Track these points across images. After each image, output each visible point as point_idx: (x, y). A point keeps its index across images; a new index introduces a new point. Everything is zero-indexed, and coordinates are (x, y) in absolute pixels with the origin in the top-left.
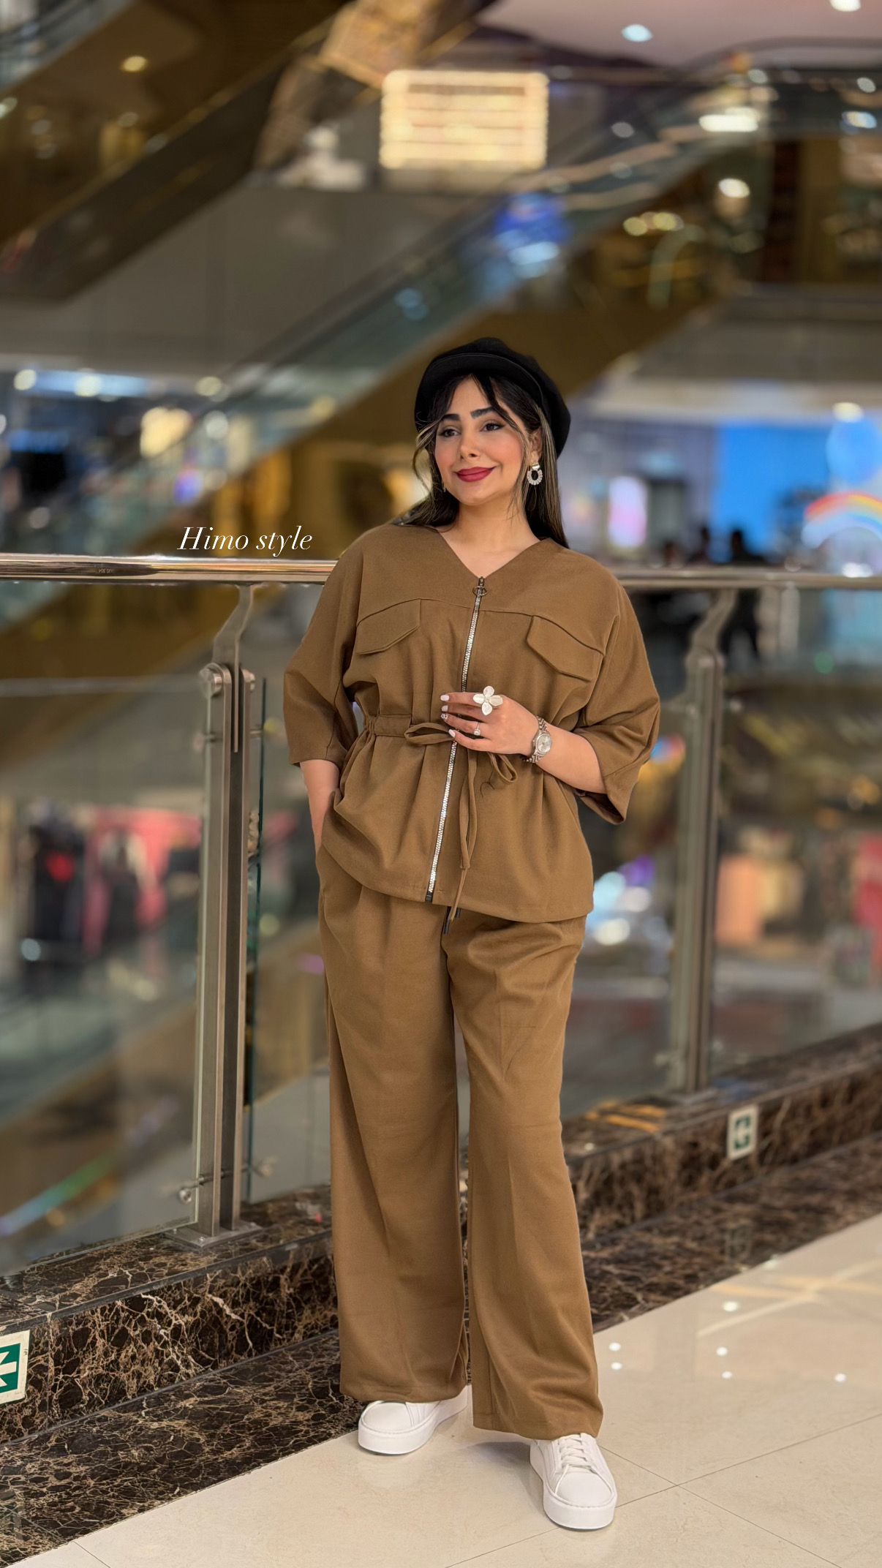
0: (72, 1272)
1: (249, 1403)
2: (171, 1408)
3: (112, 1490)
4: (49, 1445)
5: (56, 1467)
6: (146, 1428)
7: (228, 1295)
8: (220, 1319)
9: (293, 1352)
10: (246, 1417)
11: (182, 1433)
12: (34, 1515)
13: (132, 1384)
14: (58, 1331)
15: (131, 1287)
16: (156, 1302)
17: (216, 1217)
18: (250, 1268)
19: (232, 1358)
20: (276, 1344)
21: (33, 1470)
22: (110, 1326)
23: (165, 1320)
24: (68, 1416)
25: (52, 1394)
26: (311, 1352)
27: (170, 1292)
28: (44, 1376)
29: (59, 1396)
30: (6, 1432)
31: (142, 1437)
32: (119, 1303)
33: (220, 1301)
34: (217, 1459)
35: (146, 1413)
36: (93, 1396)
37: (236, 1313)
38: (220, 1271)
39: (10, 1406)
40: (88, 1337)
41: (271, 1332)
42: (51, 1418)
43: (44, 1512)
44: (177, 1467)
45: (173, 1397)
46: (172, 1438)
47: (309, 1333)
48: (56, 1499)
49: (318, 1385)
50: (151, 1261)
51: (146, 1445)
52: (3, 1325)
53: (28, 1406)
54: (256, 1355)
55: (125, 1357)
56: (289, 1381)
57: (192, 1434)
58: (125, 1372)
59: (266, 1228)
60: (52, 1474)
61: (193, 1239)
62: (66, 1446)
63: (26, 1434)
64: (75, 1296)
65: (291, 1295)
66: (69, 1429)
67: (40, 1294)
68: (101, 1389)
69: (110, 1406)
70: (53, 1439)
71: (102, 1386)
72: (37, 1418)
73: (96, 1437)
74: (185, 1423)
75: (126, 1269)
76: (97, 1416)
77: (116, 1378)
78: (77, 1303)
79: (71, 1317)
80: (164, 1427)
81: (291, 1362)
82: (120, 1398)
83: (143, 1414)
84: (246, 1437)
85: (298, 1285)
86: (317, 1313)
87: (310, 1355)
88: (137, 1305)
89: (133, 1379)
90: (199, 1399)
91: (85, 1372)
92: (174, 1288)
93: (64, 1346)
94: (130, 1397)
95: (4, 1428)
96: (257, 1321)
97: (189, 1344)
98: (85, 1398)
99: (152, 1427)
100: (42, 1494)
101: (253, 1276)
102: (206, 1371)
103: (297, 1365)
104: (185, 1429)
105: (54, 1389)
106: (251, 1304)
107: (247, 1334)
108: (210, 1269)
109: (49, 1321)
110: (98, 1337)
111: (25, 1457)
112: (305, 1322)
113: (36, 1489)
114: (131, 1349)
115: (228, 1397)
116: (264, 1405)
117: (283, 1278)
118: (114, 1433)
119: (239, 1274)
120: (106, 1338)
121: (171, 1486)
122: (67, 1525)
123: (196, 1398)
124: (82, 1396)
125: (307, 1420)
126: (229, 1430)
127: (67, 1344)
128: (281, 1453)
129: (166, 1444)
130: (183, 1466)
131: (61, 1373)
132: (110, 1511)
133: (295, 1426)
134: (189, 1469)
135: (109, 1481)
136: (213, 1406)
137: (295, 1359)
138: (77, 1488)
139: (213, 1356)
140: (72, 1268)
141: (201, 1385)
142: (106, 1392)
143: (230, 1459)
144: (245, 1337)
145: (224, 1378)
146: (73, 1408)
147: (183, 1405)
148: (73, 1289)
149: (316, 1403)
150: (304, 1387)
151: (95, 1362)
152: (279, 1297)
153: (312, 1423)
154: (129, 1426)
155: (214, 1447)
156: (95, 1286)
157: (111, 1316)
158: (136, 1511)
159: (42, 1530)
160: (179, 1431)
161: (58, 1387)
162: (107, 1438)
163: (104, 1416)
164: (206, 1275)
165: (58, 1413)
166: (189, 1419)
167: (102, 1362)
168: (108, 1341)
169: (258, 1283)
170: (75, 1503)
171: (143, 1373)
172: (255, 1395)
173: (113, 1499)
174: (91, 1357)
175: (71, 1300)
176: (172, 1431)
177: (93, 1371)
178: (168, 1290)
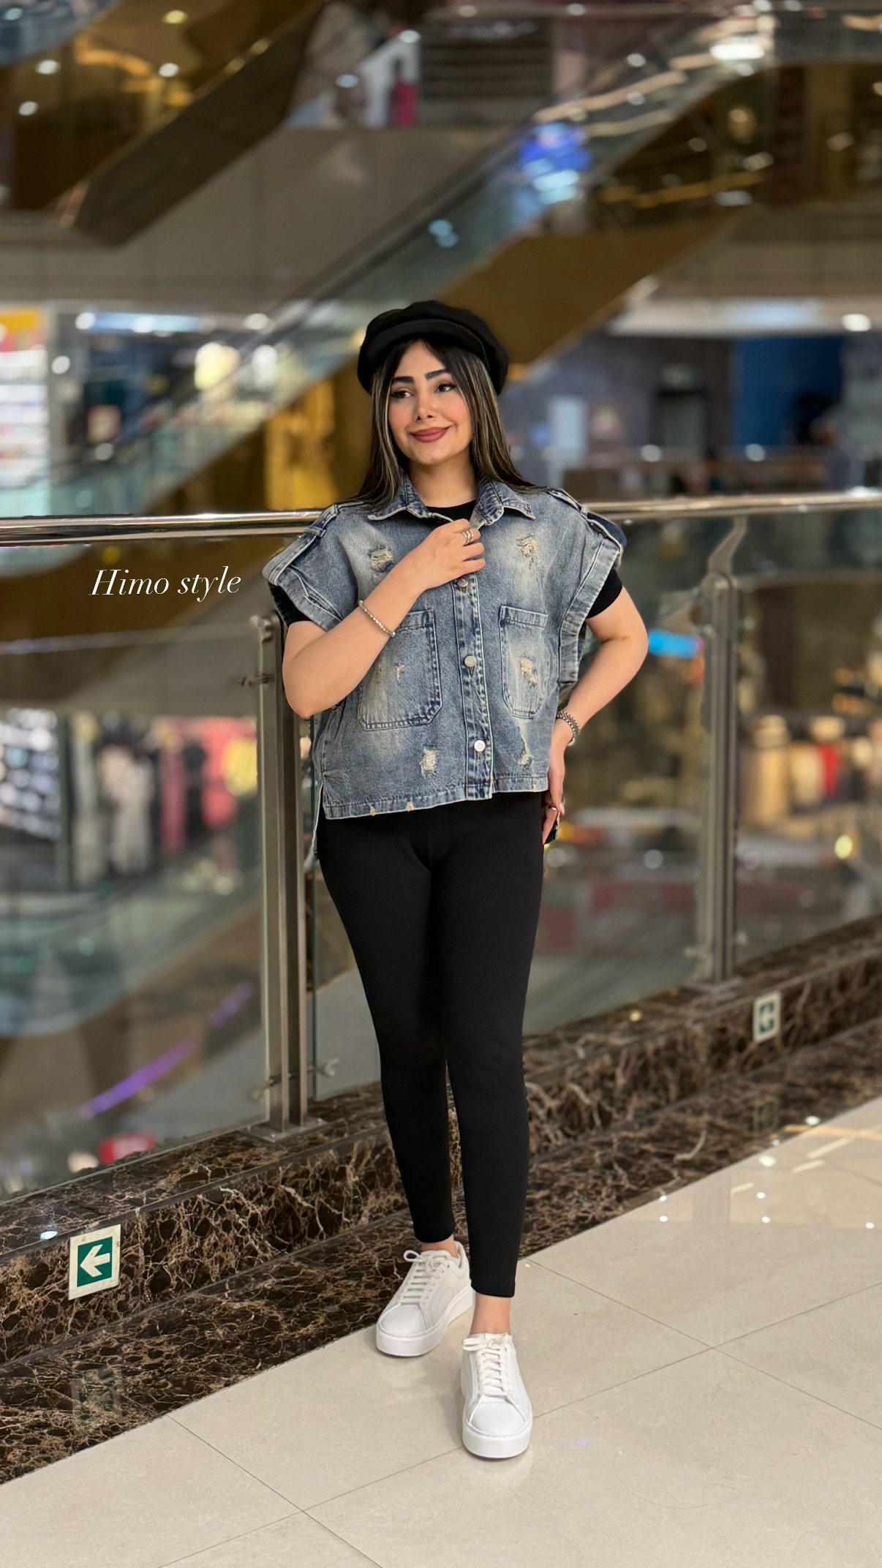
0: (157, 1169)
1: (322, 1282)
2: (251, 1289)
3: (200, 1367)
4: (143, 1327)
5: (149, 1347)
6: (230, 1308)
7: (300, 1185)
8: (293, 1207)
9: (360, 1234)
10: (319, 1295)
11: (262, 1312)
12: (131, 1392)
13: (215, 1270)
14: (146, 1224)
15: (211, 1181)
16: (234, 1195)
17: (286, 1114)
18: (318, 1160)
19: (305, 1241)
20: (344, 1228)
21: (129, 1350)
22: (193, 1217)
23: (243, 1210)
24: (159, 1299)
25: (144, 1281)
26: (377, 1234)
27: (246, 1185)
28: (135, 1264)
29: (150, 1282)
30: (103, 1317)
31: (226, 1317)
32: (200, 1196)
33: (292, 1191)
34: (294, 1335)
35: (229, 1295)
36: (180, 1281)
37: (307, 1201)
38: (291, 1164)
39: (106, 1293)
40: (174, 1228)
41: (341, 1215)
42: (143, 1302)
43: (140, 1389)
44: (258, 1343)
45: (253, 1279)
46: (253, 1317)
47: (374, 1216)
48: (150, 1377)
49: (384, 1264)
50: (228, 1157)
51: (230, 1324)
52: (96, 1220)
53: (122, 1292)
54: (327, 1238)
55: (208, 1245)
56: (357, 1261)
57: (271, 1313)
58: (208, 1258)
59: (332, 1123)
60: (145, 1353)
61: (266, 1135)
62: (158, 1328)
63: (121, 1317)
64: (160, 1191)
65: (356, 1183)
66: (161, 1312)
67: (129, 1191)
68: (188, 1275)
69: (196, 1289)
70: (146, 1321)
71: (188, 1271)
72: (131, 1303)
73: (184, 1318)
74: (264, 1303)
75: (206, 1165)
76: (185, 1299)
77: (201, 1263)
78: (163, 1198)
79: (158, 1210)
80: (245, 1307)
81: (359, 1243)
82: (205, 1282)
83: (226, 1295)
84: (320, 1314)
85: (363, 1173)
86: (381, 1197)
87: (376, 1236)
88: (217, 1198)
89: (216, 1264)
90: (276, 1280)
91: (172, 1260)
92: (249, 1181)
93: (152, 1237)
94: (214, 1280)
95: (101, 1313)
96: (327, 1208)
97: (266, 1231)
98: (174, 1282)
99: (235, 1307)
100: (137, 1373)
101: (321, 1167)
102: (282, 1254)
103: (364, 1246)
104: (265, 1308)
105: (145, 1276)
106: (321, 1192)
107: (317, 1219)
108: (282, 1163)
109: (138, 1215)
110: (182, 1228)
111: (121, 1338)
112: (370, 1206)
113: (132, 1367)
114: (213, 1238)
115: (302, 1277)
116: (336, 1284)
117: (349, 1168)
118: (200, 1314)
119: (309, 1166)
120: (190, 1228)
121: (253, 1361)
122: (161, 1401)
123: (273, 1279)
124: (170, 1280)
125: (375, 1297)
126: (304, 1308)
127: (155, 1235)
128: (352, 1328)
129: (248, 1323)
130: (263, 1343)
131: (151, 1261)
132: (199, 1386)
133: (364, 1303)
134: (269, 1345)
135: (197, 1358)
136: (289, 1286)
137: (362, 1240)
138: (169, 1366)
139: (288, 1241)
140: (157, 1165)
141: (277, 1267)
142: (192, 1277)
143: (306, 1335)
144: (316, 1224)
145: (298, 1259)
146: (163, 1292)
147: (262, 1286)
148: (158, 1185)
149: (382, 1281)
150: (371, 1267)
151: (181, 1250)
152: (345, 1185)
153: (379, 1299)
154: (214, 1307)
155: (291, 1324)
156: (178, 1182)
157: (193, 1209)
158: (222, 1386)
159: (138, 1405)
160: (259, 1310)
161: (148, 1274)
162: (194, 1319)
163: (191, 1298)
164: (278, 1168)
165: (149, 1297)
166: (268, 1299)
167: (188, 1250)
168: (192, 1231)
169: (326, 1174)
170: (167, 1380)
171: (225, 1258)
172: (327, 1274)
173: (201, 1375)
174: (177, 1246)
175: (157, 1195)
176: (253, 1310)
177: (179, 1258)
178: (245, 1183)
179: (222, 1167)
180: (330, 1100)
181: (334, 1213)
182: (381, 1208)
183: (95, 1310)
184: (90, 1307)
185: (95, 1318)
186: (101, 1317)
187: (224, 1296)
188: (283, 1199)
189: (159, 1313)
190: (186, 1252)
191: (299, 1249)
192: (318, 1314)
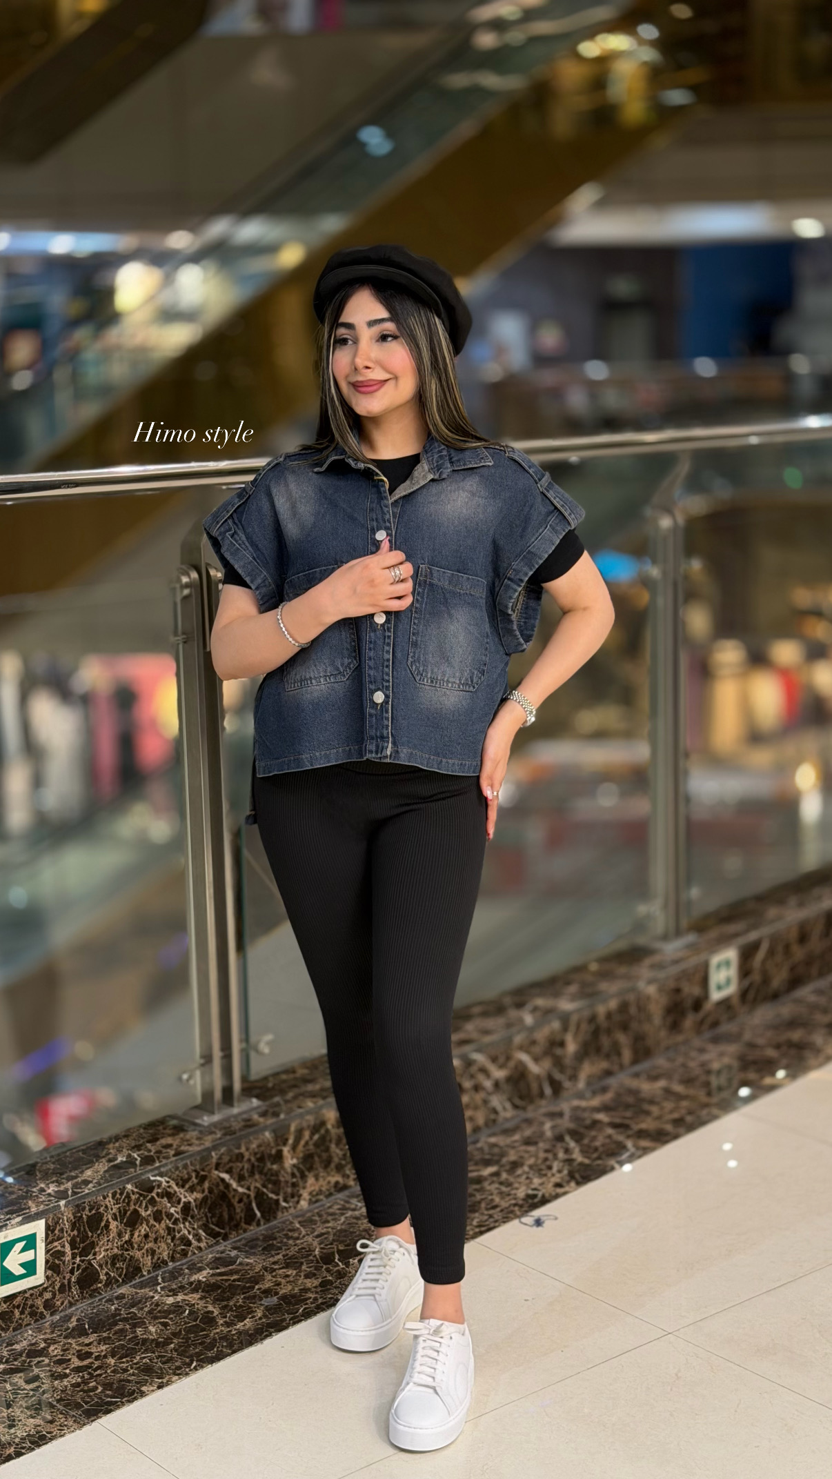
0: (83, 1158)
1: (259, 1272)
2: (185, 1282)
3: (132, 1368)
4: (71, 1326)
5: (78, 1348)
6: (162, 1303)
7: (234, 1170)
8: (228, 1193)
9: (300, 1219)
10: (257, 1287)
11: (196, 1306)
12: (59, 1397)
13: (148, 1261)
14: (72, 1218)
15: (140, 1170)
16: (164, 1183)
17: (218, 1095)
18: (253, 1143)
19: (241, 1228)
20: (283, 1213)
21: (56, 1351)
22: (122, 1209)
23: (174, 1199)
24: (87, 1296)
25: (71, 1277)
26: (317, 1218)
27: (177, 1172)
28: (61, 1260)
29: (78, 1278)
30: (28, 1317)
31: (158, 1313)
32: (129, 1187)
33: (226, 1176)
34: (231, 1331)
35: (162, 1288)
36: (110, 1275)
37: (242, 1186)
38: (224, 1148)
39: (31, 1292)
40: (101, 1220)
41: (277, 1202)
42: (71, 1299)
43: (68, 1394)
44: (193, 1341)
45: (187, 1271)
46: (187, 1312)
47: (314, 1199)
48: (79, 1380)
49: (325, 1251)
50: (158, 1143)
51: (162, 1320)
52: (19, 1216)
53: (48, 1290)
54: (264, 1224)
55: (139, 1236)
56: (297, 1248)
57: (206, 1307)
58: (140, 1249)
59: (267, 1103)
60: (74, 1354)
61: (197, 1118)
62: (87, 1327)
63: (48, 1316)
64: (86, 1182)
65: (294, 1166)
66: (89, 1309)
67: (53, 1182)
68: (117, 1269)
69: (127, 1283)
70: (74, 1319)
71: (118, 1265)
72: (58, 1300)
73: (114, 1315)
74: (199, 1296)
75: (134, 1152)
76: (115, 1294)
77: (131, 1257)
78: (89, 1190)
79: (84, 1203)
80: (179, 1302)
81: (298, 1229)
82: (137, 1275)
83: (159, 1288)
84: (258, 1307)
85: (301, 1155)
86: (321, 1180)
87: (316, 1221)
88: (147, 1187)
89: (147, 1256)
90: (211, 1272)
91: (100, 1254)
93: (79, 1230)
94: (145, 1273)
95: (26, 1312)
96: (263, 1193)
97: (199, 1220)
98: (103, 1277)
99: (168, 1302)
100: (66, 1376)
101: (256, 1150)
102: (217, 1243)
103: (304, 1232)
104: (199, 1302)
105: (72, 1272)
106: (257, 1176)
107: (254, 1205)
108: (215, 1148)
109: (63, 1208)
110: (110, 1220)
111: (48, 1339)
112: (309, 1189)
113: (60, 1370)
114: (143, 1229)
115: (239, 1267)
116: (274, 1274)
117: (286, 1150)
118: (131, 1310)
119: (243, 1149)
120: (119, 1220)
121: (188, 1360)
122: (90, 1406)
123: (208, 1270)
124: (99, 1276)
125: (316, 1287)
126: (241, 1301)
127: (82, 1229)
128: (291, 1322)
129: (181, 1319)
130: (198, 1340)
131: (78, 1256)
132: (130, 1389)
133: (304, 1294)
134: (204, 1342)
135: (128, 1359)
136: (225, 1278)
137: (301, 1226)
138: (99, 1368)
139: (223, 1229)
140: (83, 1154)
141: (212, 1257)
142: (123, 1271)
143: (243, 1330)
144: (253, 1210)
145: (234, 1248)
146: (92, 1288)
147: (196, 1278)
148: (84, 1175)
149: (323, 1269)
150: (311, 1254)
151: (109, 1243)
152: (283, 1168)
153: (319, 1289)
154: (146, 1302)
155: (227, 1319)
156: (105, 1172)
157: (122, 1200)
158: (155, 1388)
159: (66, 1412)
160: (194, 1304)
161: (76, 1270)
162: (126, 1316)
163: (122, 1293)
164: (210, 1153)
165: (77, 1294)
166: (202, 1292)
167: (117, 1243)
168: (121, 1223)
169: (261, 1159)
170: (97, 1383)
171: (157, 1249)
172: (264, 1264)
173: (133, 1377)
174: (106, 1239)
175: (83, 1187)
176: (187, 1305)
177: (108, 1252)
178: (176, 1170)
179: (152, 1154)
180: (266, 1079)
181: (271, 1198)
182: (321, 1191)
183: (20, 1309)
184: (14, 1307)
185: (20, 1319)
186: (27, 1317)
187: (157, 1291)
188: (218, 1185)
189: (87, 1310)
190: (115, 1245)
191: (235, 1237)
192: (255, 1307)
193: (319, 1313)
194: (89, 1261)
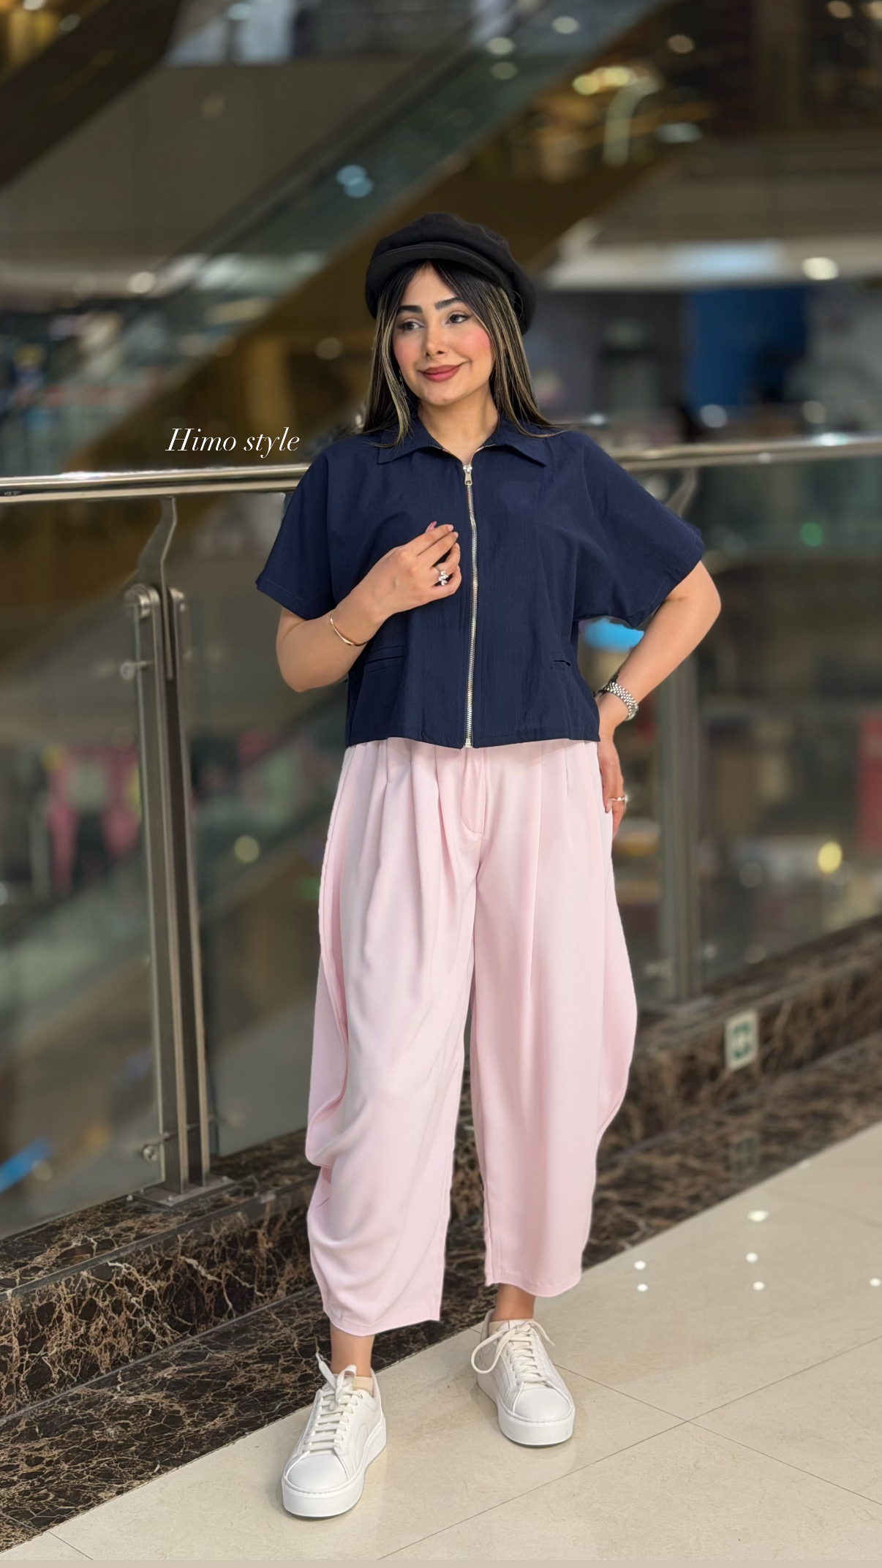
0: (33, 1244)
1: (231, 1368)
2: (148, 1379)
3: (88, 1473)
4: (19, 1430)
5: (26, 1453)
6: (122, 1403)
7: (203, 1255)
8: (195, 1281)
9: (276, 1310)
10: (228, 1383)
11: (160, 1405)
12: (5, 1506)
13: (106, 1358)
14: (20, 1309)
15: (96, 1255)
16: (124, 1270)
17: (184, 1173)
18: (223, 1225)
19: (211, 1322)
20: (258, 1303)
21: (3, 1458)
22: (76, 1298)
23: (135, 1287)
24: (38, 1396)
25: (19, 1376)
26: (296, 1309)
27: (139, 1258)
28: (8, 1357)
29: (27, 1377)
31: (117, 1414)
32: (84, 1273)
33: (194, 1262)
35: (122, 1388)
36: (63, 1374)
37: (212, 1274)
38: (192, 1231)
40: (53, 1311)
41: (251, 1291)
42: (19, 1401)
43: (15, 1502)
44: (156, 1443)
45: (150, 1368)
46: (150, 1412)
47: (292, 1289)
48: (28, 1487)
49: (305, 1343)
50: (118, 1226)
51: (122, 1421)
54: (237, 1316)
55: (95, 1330)
56: (273, 1341)
57: (171, 1406)
58: (97, 1345)
59: (239, 1182)
60: (22, 1460)
61: (162, 1199)
62: (37, 1430)
64: (36, 1269)
65: (269, 1250)
66: (40, 1411)
68: (72, 1366)
69: (83, 1383)
70: (23, 1423)
71: (72, 1363)
72: (5, 1402)
73: (68, 1417)
74: (164, 1395)
75: (90, 1237)
76: (69, 1395)
77: (88, 1352)
78: (39, 1277)
80: (141, 1402)
81: (275, 1320)
82: (93, 1374)
83: (118, 1388)
84: (229, 1405)
85: (278, 1238)
86: (301, 1266)
87: (295, 1311)
88: (104, 1272)
89: (105, 1352)
90: (177, 1368)
91: (52, 1350)
92: (142, 1253)
93: (28, 1324)
94: (103, 1372)
96: (236, 1281)
97: (163, 1311)
98: (55, 1376)
99: (128, 1402)
100: (14, 1483)
101: (227, 1233)
102: (184, 1338)
103: (281, 1323)
104: (163, 1401)
105: (20, 1370)
106: (228, 1263)
107: (225, 1294)
108: (180, 1230)
109: (10, 1298)
110: (64, 1311)
112: (287, 1277)
113: (7, 1478)
114: (101, 1321)
115: (209, 1363)
116: (248, 1369)
117: (260, 1233)
118: (88, 1412)
119: (212, 1232)
120: (73, 1311)
121: (150, 1463)
122: (41, 1515)
123: (174, 1367)
124: (51, 1374)
125: (294, 1382)
126: (210, 1398)
127: (32, 1321)
128: (267, 1420)
129: (144, 1419)
130: (162, 1441)
131: (27, 1353)
132: (86, 1496)
133: (281, 1390)
134: (169, 1444)
135: (84, 1463)
136: (192, 1374)
137: (277, 1317)
138: (51, 1474)
139: (191, 1322)
140: (33, 1240)
141: (179, 1353)
142: (78, 1369)
143: (214, 1430)
144: (224, 1298)
145: (203, 1343)
146: (43, 1388)
147: (161, 1375)
148: (34, 1262)
149: (303, 1363)
150: (289, 1347)
151: (63, 1337)
152: (258, 1253)
153: (298, 1384)
154: (103, 1403)
155: (195, 1418)
156: (57, 1258)
157: (76, 1288)
158: (114, 1494)
159: (13, 1521)
160: (158, 1403)
161: (24, 1368)
162: (81, 1418)
163: (76, 1394)
164: (177, 1237)
165: (26, 1394)
166: (167, 1390)
167: (71, 1337)
168: (76, 1314)
169: (233, 1241)
170: (49, 1490)
171: (116, 1345)
172: (237, 1359)
173: (89, 1483)
174: (59, 1333)
175: (33, 1274)
176: (150, 1404)
177: (62, 1348)
178: (137, 1256)
179: (110, 1237)
180: (238, 1155)
181: (245, 1286)
182: (300, 1278)
187: (116, 1390)
188: (184, 1273)
189: (38, 1413)
190: (69, 1339)
191: (204, 1331)
192: (226, 1405)
193: (296, 1409)
194: (40, 1357)
